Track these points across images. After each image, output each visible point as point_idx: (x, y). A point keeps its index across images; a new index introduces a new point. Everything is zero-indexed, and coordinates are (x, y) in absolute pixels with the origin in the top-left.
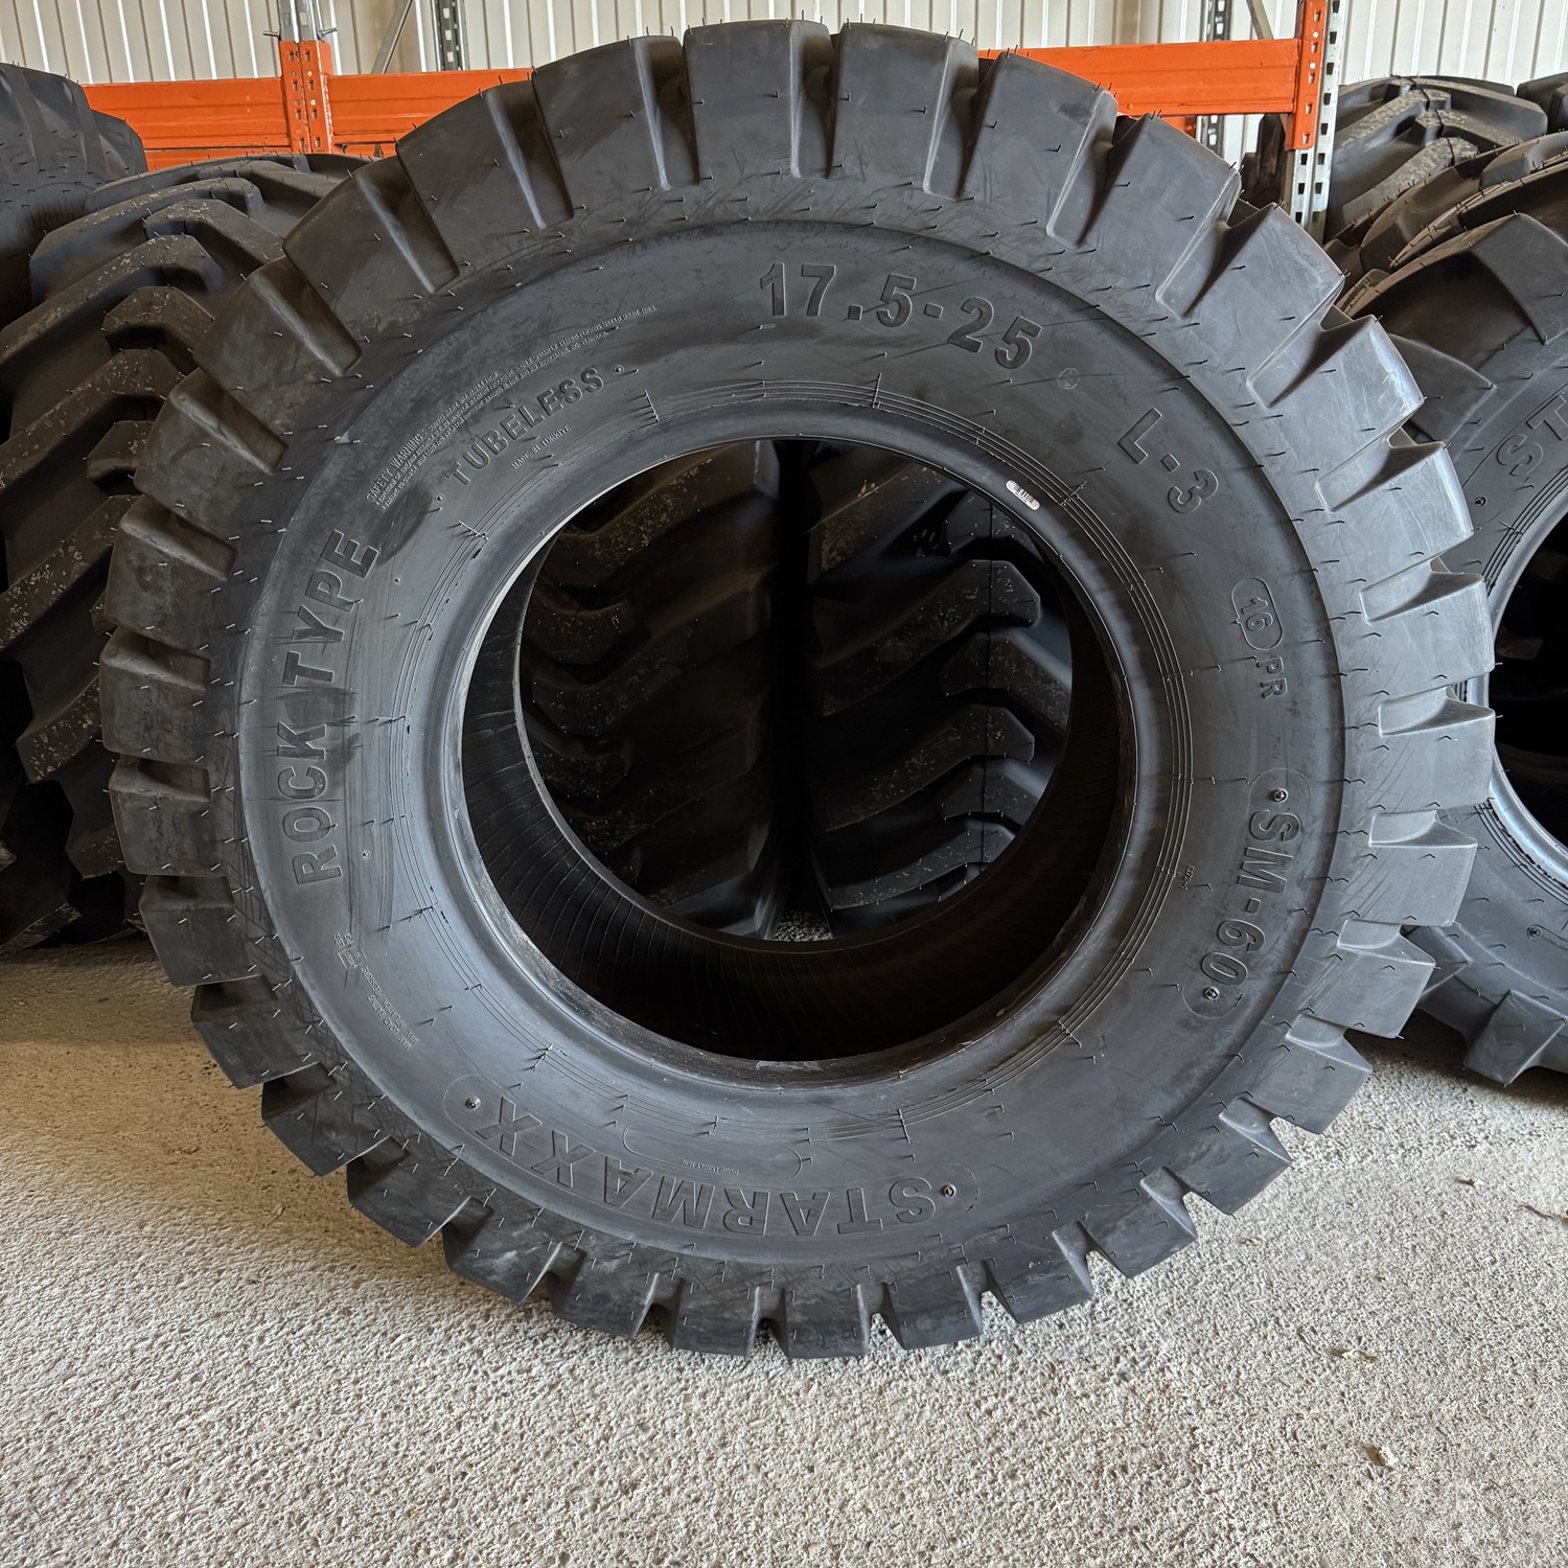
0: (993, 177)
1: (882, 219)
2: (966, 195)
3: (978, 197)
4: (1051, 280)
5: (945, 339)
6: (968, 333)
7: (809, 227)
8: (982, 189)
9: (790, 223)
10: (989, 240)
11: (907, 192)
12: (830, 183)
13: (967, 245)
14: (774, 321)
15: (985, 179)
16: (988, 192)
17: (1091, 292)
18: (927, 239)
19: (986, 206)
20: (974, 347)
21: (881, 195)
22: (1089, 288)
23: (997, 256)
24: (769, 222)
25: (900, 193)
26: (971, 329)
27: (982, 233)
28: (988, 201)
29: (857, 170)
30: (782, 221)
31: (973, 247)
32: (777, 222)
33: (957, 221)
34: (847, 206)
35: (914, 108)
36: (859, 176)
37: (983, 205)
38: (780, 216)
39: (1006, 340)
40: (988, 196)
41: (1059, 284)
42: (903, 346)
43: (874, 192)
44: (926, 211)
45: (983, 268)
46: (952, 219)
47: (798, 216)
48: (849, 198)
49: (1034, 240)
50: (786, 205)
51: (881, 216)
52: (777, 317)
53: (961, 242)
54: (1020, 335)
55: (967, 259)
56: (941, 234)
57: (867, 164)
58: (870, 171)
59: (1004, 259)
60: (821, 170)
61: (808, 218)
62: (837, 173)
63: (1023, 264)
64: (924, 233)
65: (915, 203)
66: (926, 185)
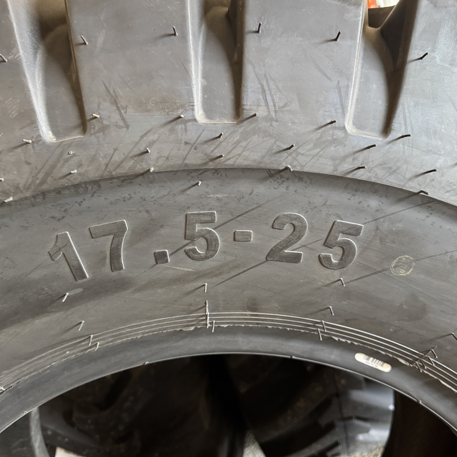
0: (272, 86)
1: (160, 162)
2: (247, 113)
3: (261, 112)
4: (364, 178)
5: (263, 258)
6: (286, 247)
7: (81, 190)
8: (263, 103)
9: (58, 191)
10: (285, 154)
11: (180, 127)
12: (90, 138)
13: (262, 166)
14: (79, 286)
15: (264, 91)
16: (271, 104)
17: (410, 179)
18: (216, 171)
19: (272, 120)
20: (296, 258)
21: (152, 137)
22: (408, 176)
23: (298, 169)
24: (34, 197)
25: (172, 131)
26: (288, 243)
27: (276, 149)
28: (273, 114)
29: (116, 117)
30: (49, 192)
31: (269, 166)
32: (44, 194)
33: (244, 144)
34: (117, 158)
35: (163, 33)
36: (121, 123)
37: (269, 119)
38: (45, 187)
39: (327, 244)
40: (272, 108)
41: (373, 180)
42: (221, 274)
43: (142, 137)
44: (206, 142)
45: (286, 184)
46: (238, 142)
47: (65, 182)
48: (115, 150)
49: (335, 141)
50: (48, 174)
51: (158, 159)
52: (80, 281)
53: (254, 165)
54: (341, 238)
55: (265, 179)
56: (230, 162)
57: (126, 108)
58: (131, 113)
59: (306, 169)
60: (76, 127)
61: (76, 182)
62: (94, 126)
63: (328, 169)
64: (211, 165)
65: (192, 135)
66: (199, 114)
